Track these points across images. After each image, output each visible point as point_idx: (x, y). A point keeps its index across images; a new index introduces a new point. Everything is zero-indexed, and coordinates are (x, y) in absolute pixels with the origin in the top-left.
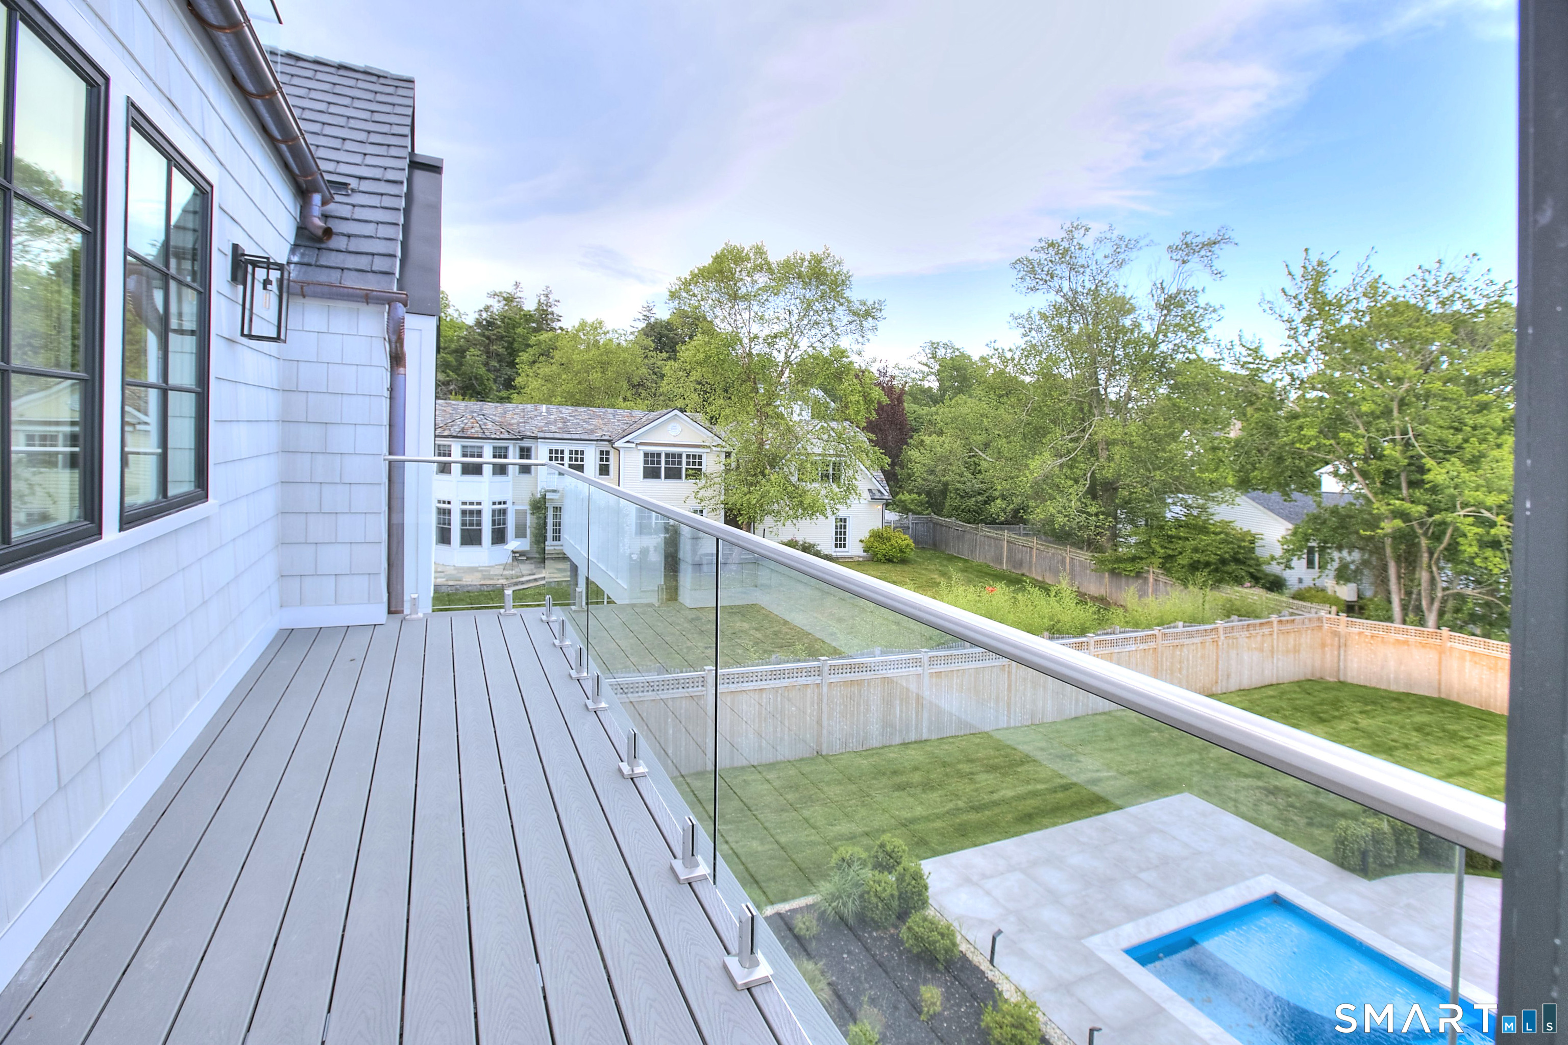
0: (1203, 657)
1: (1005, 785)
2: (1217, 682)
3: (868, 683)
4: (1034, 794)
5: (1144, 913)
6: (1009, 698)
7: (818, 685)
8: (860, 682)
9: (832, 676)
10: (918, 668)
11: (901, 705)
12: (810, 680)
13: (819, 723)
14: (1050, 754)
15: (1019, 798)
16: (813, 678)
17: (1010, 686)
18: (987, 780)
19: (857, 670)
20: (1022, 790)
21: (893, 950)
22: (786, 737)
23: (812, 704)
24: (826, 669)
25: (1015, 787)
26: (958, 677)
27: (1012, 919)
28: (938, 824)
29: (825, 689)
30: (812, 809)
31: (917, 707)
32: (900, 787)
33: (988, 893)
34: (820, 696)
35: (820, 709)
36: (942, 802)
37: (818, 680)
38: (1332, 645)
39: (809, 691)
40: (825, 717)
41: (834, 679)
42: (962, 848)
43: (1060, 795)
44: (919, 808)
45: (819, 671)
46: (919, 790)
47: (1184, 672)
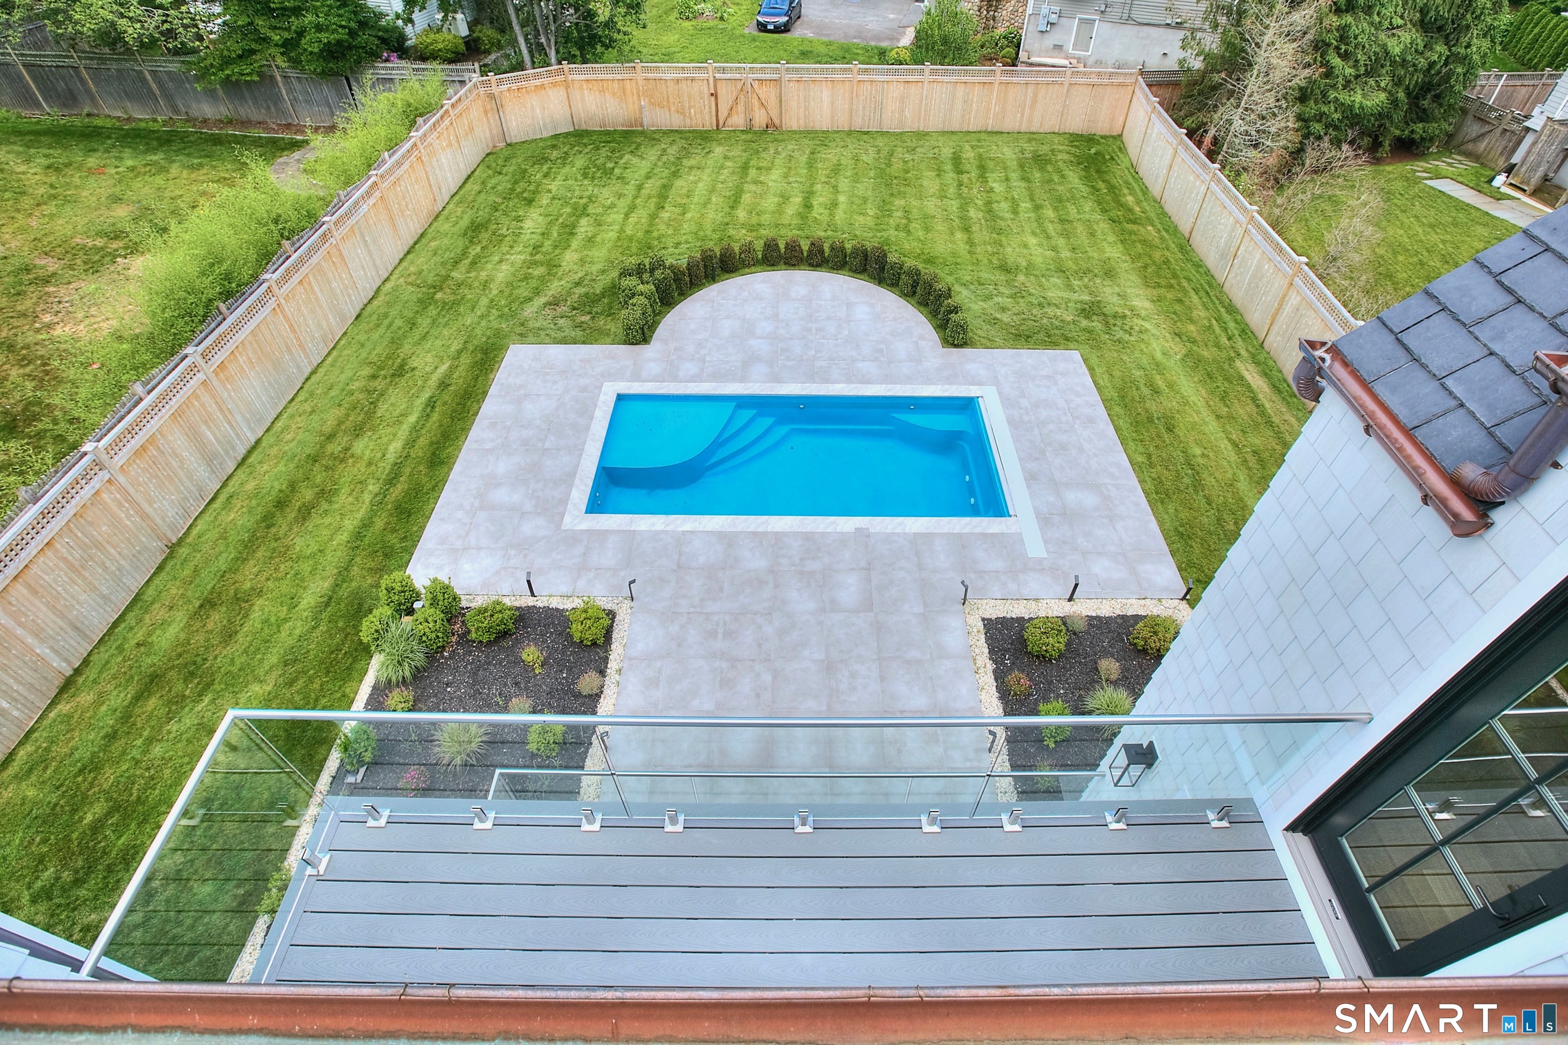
0: (417, 180)
1: (385, 440)
2: (435, 200)
3: (161, 433)
4: (416, 430)
5: (572, 475)
6: (298, 339)
7: (109, 481)
8: (151, 440)
9: (116, 458)
10: (198, 375)
11: (209, 428)
12: (96, 483)
13: (145, 516)
14: (385, 377)
15: (410, 443)
16: (96, 478)
17: (291, 326)
18: (366, 447)
19: (137, 428)
20: (403, 432)
21: (471, 652)
22: (122, 562)
23: (120, 505)
24: (104, 457)
25: (395, 435)
26: (241, 354)
27: (512, 552)
28: (379, 524)
29: (122, 479)
30: (256, 608)
31: (225, 417)
32: (305, 513)
33: (479, 549)
34: (122, 490)
35: (134, 503)
36: (357, 499)
37: (104, 475)
38: (492, 109)
39: (105, 496)
40: (145, 506)
41: (121, 459)
42: (422, 528)
43: (435, 417)
44: (347, 522)
45: (98, 464)
46: (325, 506)
47: (410, 206)
